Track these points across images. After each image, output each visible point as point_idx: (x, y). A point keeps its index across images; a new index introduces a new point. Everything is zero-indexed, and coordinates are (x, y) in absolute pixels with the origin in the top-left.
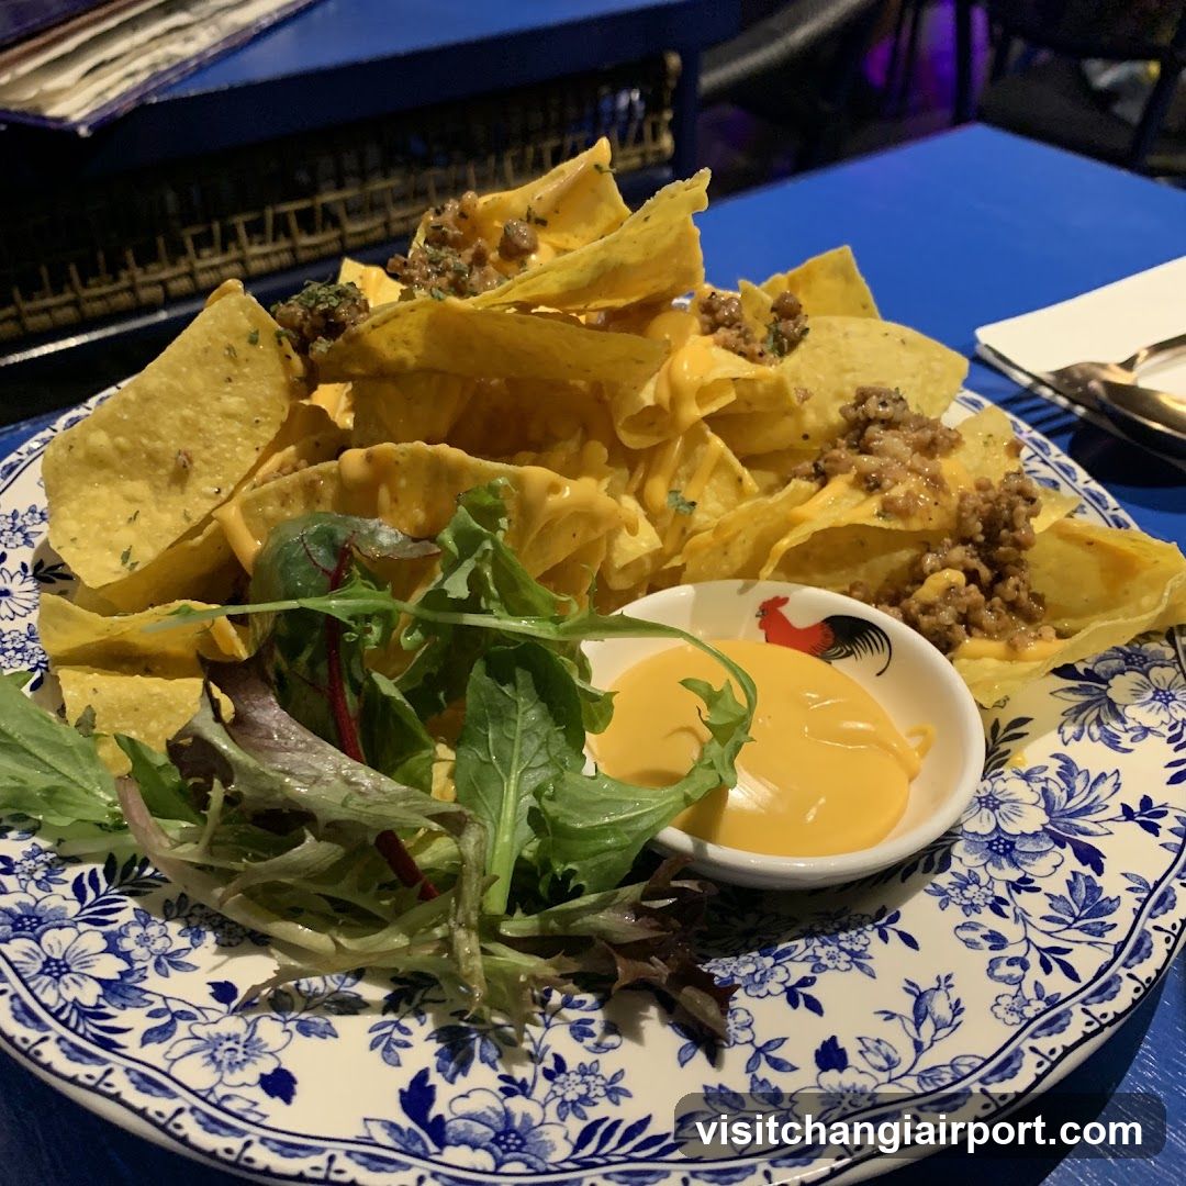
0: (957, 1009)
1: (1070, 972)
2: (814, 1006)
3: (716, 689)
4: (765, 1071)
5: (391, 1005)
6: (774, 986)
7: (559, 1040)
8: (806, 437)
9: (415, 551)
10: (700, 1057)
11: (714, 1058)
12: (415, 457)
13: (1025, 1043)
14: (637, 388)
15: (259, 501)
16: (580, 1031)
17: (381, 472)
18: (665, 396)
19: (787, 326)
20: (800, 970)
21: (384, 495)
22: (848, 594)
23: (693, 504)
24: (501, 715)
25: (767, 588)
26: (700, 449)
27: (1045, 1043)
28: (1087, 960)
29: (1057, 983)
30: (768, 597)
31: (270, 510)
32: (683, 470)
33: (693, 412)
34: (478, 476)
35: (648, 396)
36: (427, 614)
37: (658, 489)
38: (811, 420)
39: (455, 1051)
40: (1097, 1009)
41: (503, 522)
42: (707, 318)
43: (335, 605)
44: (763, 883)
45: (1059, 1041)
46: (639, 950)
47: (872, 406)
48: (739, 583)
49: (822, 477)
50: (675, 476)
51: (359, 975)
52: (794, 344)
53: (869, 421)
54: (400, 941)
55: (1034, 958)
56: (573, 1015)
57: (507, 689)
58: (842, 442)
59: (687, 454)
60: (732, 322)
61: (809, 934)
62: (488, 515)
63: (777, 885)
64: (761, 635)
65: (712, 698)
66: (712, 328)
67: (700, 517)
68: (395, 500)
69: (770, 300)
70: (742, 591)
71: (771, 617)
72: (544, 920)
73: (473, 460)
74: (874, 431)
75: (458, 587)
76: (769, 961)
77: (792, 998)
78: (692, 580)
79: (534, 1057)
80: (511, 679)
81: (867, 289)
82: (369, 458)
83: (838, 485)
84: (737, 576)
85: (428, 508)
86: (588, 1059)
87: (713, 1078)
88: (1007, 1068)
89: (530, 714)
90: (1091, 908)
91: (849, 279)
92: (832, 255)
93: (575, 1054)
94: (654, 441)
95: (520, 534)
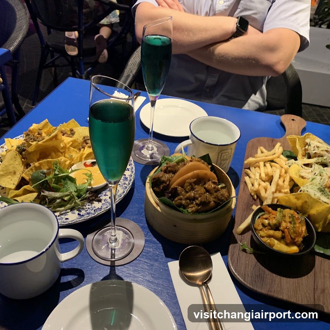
0: (118, 190)
1: (126, 184)
2: (107, 195)
3: (86, 173)
4: (106, 201)
5: (71, 211)
6: (103, 196)
7: (87, 207)
8: (79, 144)
9: (48, 171)
10: (100, 202)
11: (101, 202)
12: (45, 161)
13: (125, 190)
14: (60, 145)
15: (26, 172)
16: (89, 205)
17: (41, 164)
18: (64, 145)
19: (72, 132)
20: (105, 194)
21: (42, 167)
22: (92, 159)
23: (72, 156)
24: (66, 184)
25: (84, 162)
26: (70, 149)
27: (126, 190)
28: (127, 183)
29: (125, 185)
30: (84, 163)
31: (28, 173)
32: (69, 152)
33: (68, 146)
34: (53, 161)
35: (62, 145)
36: (54, 177)
37: (67, 155)
38: (79, 141)
39: (80, 211)
40: (129, 186)
41: (58, 165)
42: (62, 133)
43: (46, 179)
44: (97, 188)
45: (127, 189)
46: (91, 197)
47: (86, 138)
48: (80, 162)
49: (84, 148)
50: (68, 153)
51: (66, 210)
52: (74, 134)
53: (86, 140)
54: (69, 205)
55: (123, 184)
56: (88, 205)
57: (66, 181)
58: (84, 143)
59: (69, 150)
60: (66, 133)
61: (104, 191)
62: (56, 164)
63: (99, 188)
64: (85, 167)
65: (86, 174)
66: (63, 135)
67: (73, 157)
68: (43, 167)
69: (69, 129)
70: (81, 163)
71: (85, 165)
72: (81, 198)
73: (53, 160)
74: (87, 141)
75: (57, 173)
76: (101, 194)
77: (105, 196)
78: (76, 164)
79: (86, 208)
80: (66, 180)
81: (77, 123)
82: (39, 163)
83: (86, 148)
84: (79, 162)
85: (48, 166)
86: (91, 207)
87: (102, 203)
88: (124, 192)
89: (69, 182)
90: (126, 179)
91: (74, 122)
92: (72, 120)
93: (89, 207)
94: (64, 150)
95: (60, 165)
